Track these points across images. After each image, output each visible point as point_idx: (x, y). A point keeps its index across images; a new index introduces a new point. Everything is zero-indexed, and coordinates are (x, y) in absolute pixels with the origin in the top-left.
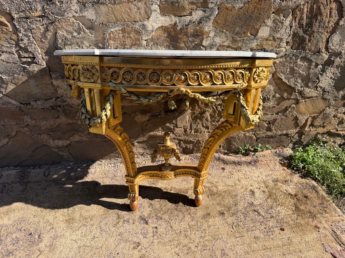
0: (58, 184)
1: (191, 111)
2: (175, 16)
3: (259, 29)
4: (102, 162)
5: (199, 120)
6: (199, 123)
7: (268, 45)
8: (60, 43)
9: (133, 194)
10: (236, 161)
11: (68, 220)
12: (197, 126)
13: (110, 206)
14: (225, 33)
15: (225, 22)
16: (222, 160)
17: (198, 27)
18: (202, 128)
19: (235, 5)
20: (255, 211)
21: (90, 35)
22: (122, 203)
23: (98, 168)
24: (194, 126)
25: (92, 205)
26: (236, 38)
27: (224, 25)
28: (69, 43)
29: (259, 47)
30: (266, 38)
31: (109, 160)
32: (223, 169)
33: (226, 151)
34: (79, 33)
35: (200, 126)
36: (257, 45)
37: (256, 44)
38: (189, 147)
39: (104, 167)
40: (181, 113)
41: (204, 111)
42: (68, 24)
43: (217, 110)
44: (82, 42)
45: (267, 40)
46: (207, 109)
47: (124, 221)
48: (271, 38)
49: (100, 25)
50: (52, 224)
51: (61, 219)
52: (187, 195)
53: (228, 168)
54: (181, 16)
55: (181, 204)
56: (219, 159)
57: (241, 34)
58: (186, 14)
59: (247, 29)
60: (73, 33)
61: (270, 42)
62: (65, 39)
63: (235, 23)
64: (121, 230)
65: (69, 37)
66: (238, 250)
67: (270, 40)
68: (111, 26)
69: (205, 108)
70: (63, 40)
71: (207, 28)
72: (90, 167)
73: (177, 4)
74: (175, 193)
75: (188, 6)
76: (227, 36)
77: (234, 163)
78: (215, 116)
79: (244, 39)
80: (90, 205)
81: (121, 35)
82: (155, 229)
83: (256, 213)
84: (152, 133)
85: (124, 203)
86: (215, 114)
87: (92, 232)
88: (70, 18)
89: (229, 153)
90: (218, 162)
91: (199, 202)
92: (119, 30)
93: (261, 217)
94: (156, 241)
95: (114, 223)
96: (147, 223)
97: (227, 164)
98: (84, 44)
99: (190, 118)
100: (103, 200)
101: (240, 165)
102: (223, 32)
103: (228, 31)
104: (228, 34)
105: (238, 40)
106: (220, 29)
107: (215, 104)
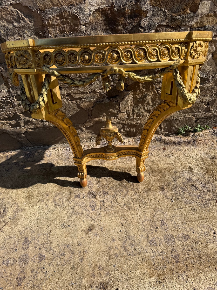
0: (19, 166)
3: (199, 4)
4: (56, 146)
5: (140, 105)
6: (141, 107)
7: (208, 22)
8: (3, 34)
9: (81, 173)
10: (176, 141)
11: (27, 196)
12: (139, 111)
13: (63, 184)
14: (164, 12)
16: (163, 141)
17: (135, 6)
18: (144, 112)
20: (193, 185)
21: (30, 24)
22: (73, 181)
23: (53, 152)
24: (136, 111)
25: (48, 183)
26: (175, 17)
27: (162, 2)
28: (11, 33)
29: (198, 24)
30: (206, 14)
31: (62, 144)
32: (164, 149)
33: (167, 133)
34: (19, 22)
35: (142, 110)
36: (197, 23)
37: (196, 21)
38: (132, 131)
39: (58, 150)
40: (124, 98)
41: (145, 95)
42: (7, 13)
43: (158, 93)
44: (23, 31)
45: (208, 16)
46: (148, 93)
47: (76, 196)
48: (212, 14)
49: (37, 12)
50: (15, 200)
51: (22, 196)
52: (130, 173)
53: (169, 148)
55: (124, 180)
56: (160, 140)
57: (181, 11)
59: (186, 5)
60: (14, 22)
61: (211, 19)
62: (7, 29)
64: (73, 204)
65: (10, 27)
66: (177, 221)
67: (211, 16)
68: (48, 12)
69: (146, 92)
70: (5, 30)
71: (144, 7)
72: (46, 151)
74: (119, 172)
76: (166, 15)
77: (174, 143)
78: (156, 99)
79: (183, 17)
80: (46, 183)
81: (59, 21)
82: (102, 203)
83: (194, 188)
84: (97, 119)
85: (75, 181)
86: (156, 97)
87: (48, 206)
88: (8, 6)
89: (170, 135)
90: (159, 143)
91: (141, 178)
92: (57, 16)
93: (198, 191)
94: (103, 213)
95: (67, 198)
96: (95, 197)
97: (168, 145)
98: (25, 34)
99: (133, 102)
100: (57, 179)
101: (180, 144)
102: (161, 10)
103: (166, 9)
104: (167, 13)
105: (177, 18)
106: (158, 8)
107: (156, 87)
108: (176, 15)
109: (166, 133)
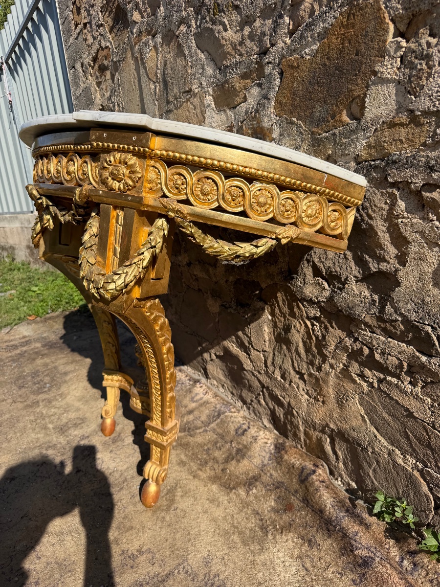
1: (270, 317)
2: (230, 109)
3: (365, 96)
5: (284, 347)
6: (285, 355)
7: (398, 143)
12: (283, 362)
14: (297, 126)
15: (294, 99)
17: (255, 121)
18: (292, 372)
19: (303, 53)
24: (278, 360)
26: (319, 134)
27: (292, 106)
29: (373, 150)
30: (387, 120)
32: (288, 508)
33: (355, 485)
35: (288, 365)
36: (369, 146)
37: (364, 142)
38: (278, 414)
40: (255, 315)
41: (289, 324)
43: (313, 334)
45: (392, 125)
46: (294, 323)
48: (404, 118)
53: (302, 516)
54: (236, 107)
56: (305, 479)
57: (328, 122)
58: (239, 101)
59: (337, 105)
61: (403, 133)
63: (311, 96)
67: (402, 124)
69: (290, 318)
71: (266, 120)
73: (227, 85)
75: (240, 83)
76: (301, 132)
78: (311, 348)
79: (334, 134)
86: (311, 343)
89: (361, 499)
97: (307, 506)
99: (272, 334)
101: (329, 531)
102: (292, 123)
103: (301, 120)
104: (302, 128)
105: (321, 138)
106: (286, 119)
107: (306, 312)
108: (320, 132)
109: (351, 482)
